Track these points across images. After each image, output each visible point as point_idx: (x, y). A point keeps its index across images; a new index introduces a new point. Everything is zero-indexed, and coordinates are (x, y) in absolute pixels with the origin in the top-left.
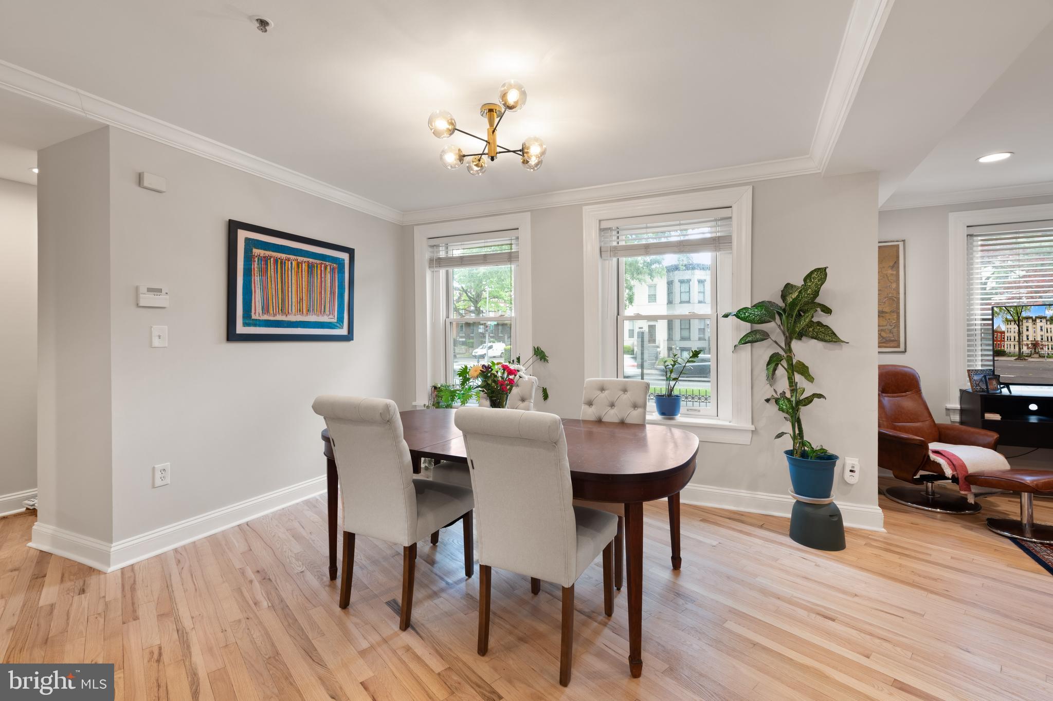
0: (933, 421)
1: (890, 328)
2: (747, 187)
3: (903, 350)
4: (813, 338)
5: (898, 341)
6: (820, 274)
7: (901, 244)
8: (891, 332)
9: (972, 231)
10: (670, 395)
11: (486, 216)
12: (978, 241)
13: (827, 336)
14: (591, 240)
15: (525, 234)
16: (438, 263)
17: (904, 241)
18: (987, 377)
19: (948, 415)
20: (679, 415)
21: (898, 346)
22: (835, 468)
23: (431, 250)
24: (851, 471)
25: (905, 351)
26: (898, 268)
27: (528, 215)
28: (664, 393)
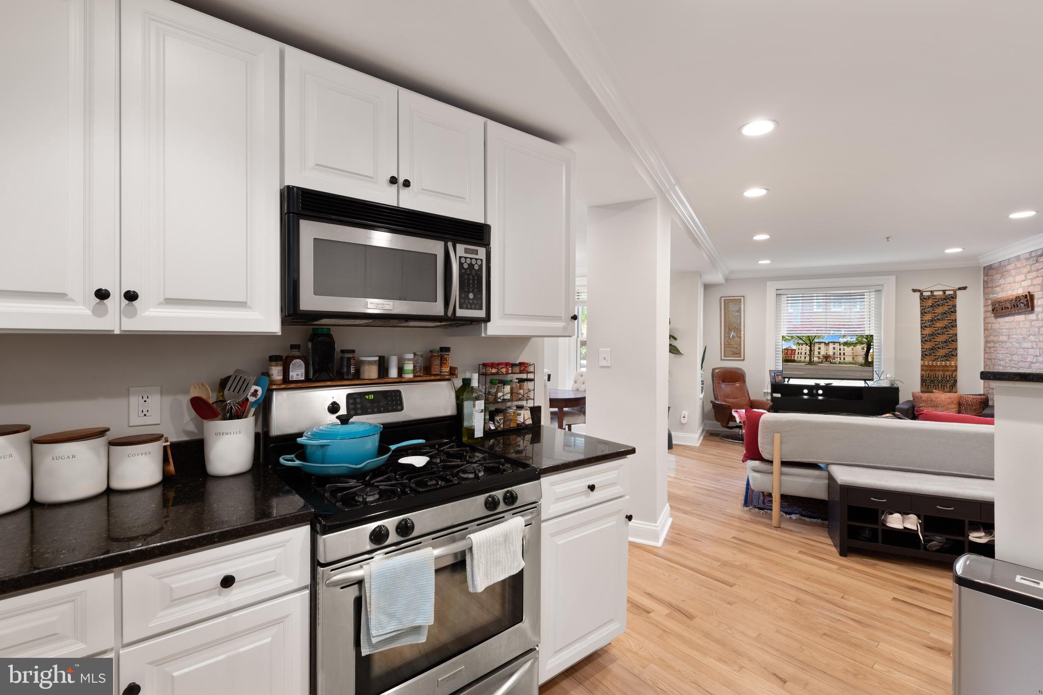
0: (749, 398)
1: (736, 346)
3: (743, 359)
5: (740, 354)
7: (742, 298)
8: (736, 348)
9: (779, 292)
12: (784, 298)
13: (675, 351)
17: (743, 296)
18: (775, 374)
19: (765, 396)
21: (740, 357)
24: (684, 417)
25: (744, 360)
26: (741, 312)
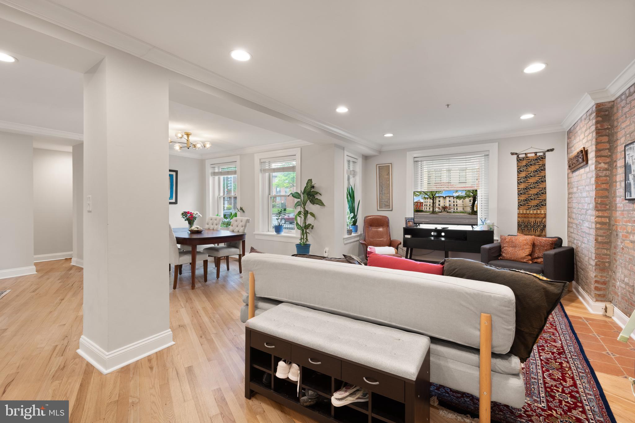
0: (390, 238)
1: (387, 200)
2: (298, 148)
4: (317, 204)
5: (390, 206)
6: (310, 181)
7: (390, 165)
8: (387, 202)
9: (415, 159)
10: (279, 225)
11: (226, 157)
12: (420, 164)
13: (321, 203)
14: (257, 167)
15: (238, 163)
16: (214, 174)
17: (391, 163)
18: (407, 221)
20: (283, 232)
21: (390, 208)
22: (310, 248)
23: (212, 169)
24: (325, 252)
25: (392, 210)
26: (390, 175)
27: (239, 156)
28: (277, 224)
